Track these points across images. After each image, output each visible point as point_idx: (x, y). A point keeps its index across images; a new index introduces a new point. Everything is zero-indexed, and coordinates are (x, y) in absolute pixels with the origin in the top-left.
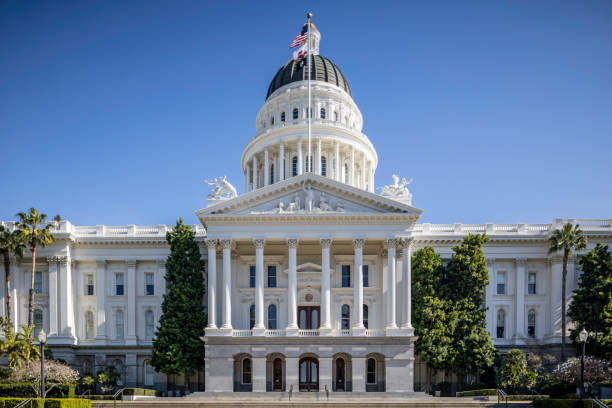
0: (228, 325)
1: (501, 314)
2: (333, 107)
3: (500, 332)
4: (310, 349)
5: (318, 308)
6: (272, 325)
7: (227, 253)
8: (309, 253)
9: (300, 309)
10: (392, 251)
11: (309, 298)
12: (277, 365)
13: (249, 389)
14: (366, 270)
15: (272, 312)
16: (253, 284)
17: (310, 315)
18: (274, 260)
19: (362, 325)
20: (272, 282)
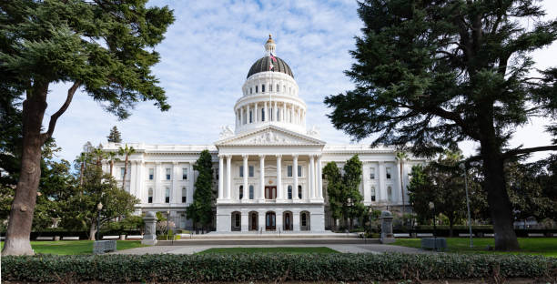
0: (229, 197)
1: (373, 189)
2: (283, 83)
3: (373, 199)
4: (271, 209)
5: (275, 187)
6: (251, 197)
7: (229, 161)
8: (271, 161)
9: (266, 187)
10: (312, 161)
11: (270, 182)
12: (254, 217)
13: (240, 230)
14: (299, 168)
15: (251, 189)
16: (242, 175)
17: (271, 191)
18: (253, 163)
19: (298, 198)
20: (251, 174)
